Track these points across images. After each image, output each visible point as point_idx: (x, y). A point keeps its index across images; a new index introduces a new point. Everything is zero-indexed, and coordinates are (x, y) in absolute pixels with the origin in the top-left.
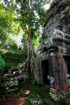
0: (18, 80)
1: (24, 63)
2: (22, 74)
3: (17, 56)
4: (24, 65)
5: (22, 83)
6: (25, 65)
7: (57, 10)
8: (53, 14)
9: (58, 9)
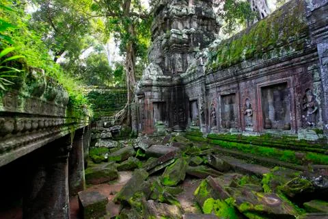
0: (111, 131)
2: (115, 125)
3: (110, 98)
4: (122, 113)
5: (116, 136)
6: (124, 113)
7: (162, 24)
8: (158, 28)
9: (163, 21)
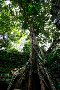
1: (24, 68)
4: (22, 71)
6: (25, 71)
